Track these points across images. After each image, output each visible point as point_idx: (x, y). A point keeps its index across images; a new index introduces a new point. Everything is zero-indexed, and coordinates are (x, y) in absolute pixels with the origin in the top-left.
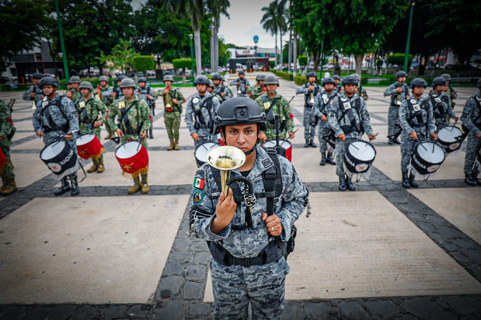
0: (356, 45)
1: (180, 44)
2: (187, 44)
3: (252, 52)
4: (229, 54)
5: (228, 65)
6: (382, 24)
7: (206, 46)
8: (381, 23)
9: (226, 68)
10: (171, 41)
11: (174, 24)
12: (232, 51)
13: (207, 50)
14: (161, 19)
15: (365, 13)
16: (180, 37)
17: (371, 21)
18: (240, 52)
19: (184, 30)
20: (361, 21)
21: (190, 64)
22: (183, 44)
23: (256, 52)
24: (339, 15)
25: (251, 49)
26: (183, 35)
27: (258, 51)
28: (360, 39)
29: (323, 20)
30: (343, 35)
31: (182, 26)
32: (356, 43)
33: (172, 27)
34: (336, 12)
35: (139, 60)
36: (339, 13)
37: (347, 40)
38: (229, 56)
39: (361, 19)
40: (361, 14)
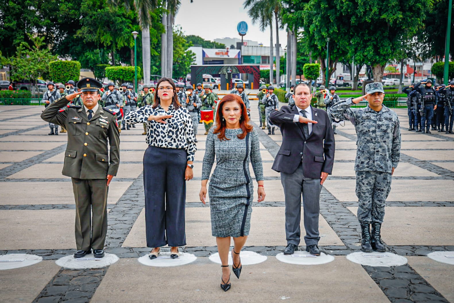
0: (369, 51)
1: (116, 44)
2: (126, 44)
3: (233, 54)
4: (190, 56)
5: (189, 76)
6: (401, 23)
7: (156, 46)
8: (398, 22)
9: (185, 82)
10: (102, 39)
11: (107, 14)
12: (197, 51)
13: (156, 54)
14: (88, 5)
15: (375, 9)
16: (116, 33)
17: (384, 19)
18: (211, 53)
19: (122, 22)
20: (372, 19)
21: (132, 75)
22: (121, 44)
23: (239, 54)
24: (342, 10)
25: (232, 47)
26: (121, 30)
27: (245, 51)
28: (375, 43)
29: (322, 17)
30: (352, 36)
31: (119, 16)
32: (370, 48)
33: (106, 18)
34: (338, 7)
35: (59, 67)
36: (342, 8)
37: (358, 44)
38: (191, 60)
39: (370, 17)
40: (371, 10)
